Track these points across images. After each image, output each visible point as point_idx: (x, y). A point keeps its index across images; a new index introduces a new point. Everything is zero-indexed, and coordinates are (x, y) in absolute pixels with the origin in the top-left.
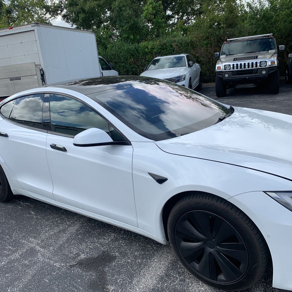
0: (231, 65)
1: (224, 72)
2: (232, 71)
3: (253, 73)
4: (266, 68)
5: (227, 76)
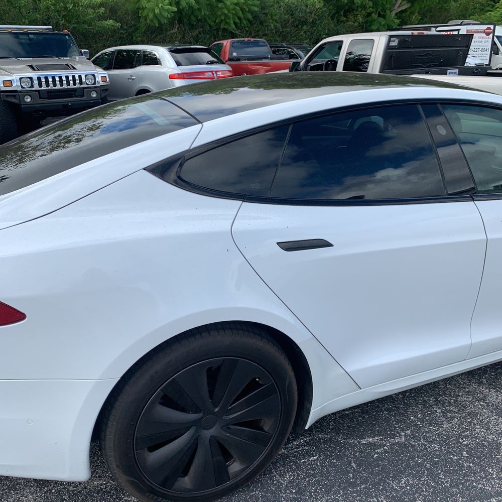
0: (34, 79)
1: (21, 92)
2: (38, 91)
3: (77, 96)
4: (95, 87)
5: (28, 99)
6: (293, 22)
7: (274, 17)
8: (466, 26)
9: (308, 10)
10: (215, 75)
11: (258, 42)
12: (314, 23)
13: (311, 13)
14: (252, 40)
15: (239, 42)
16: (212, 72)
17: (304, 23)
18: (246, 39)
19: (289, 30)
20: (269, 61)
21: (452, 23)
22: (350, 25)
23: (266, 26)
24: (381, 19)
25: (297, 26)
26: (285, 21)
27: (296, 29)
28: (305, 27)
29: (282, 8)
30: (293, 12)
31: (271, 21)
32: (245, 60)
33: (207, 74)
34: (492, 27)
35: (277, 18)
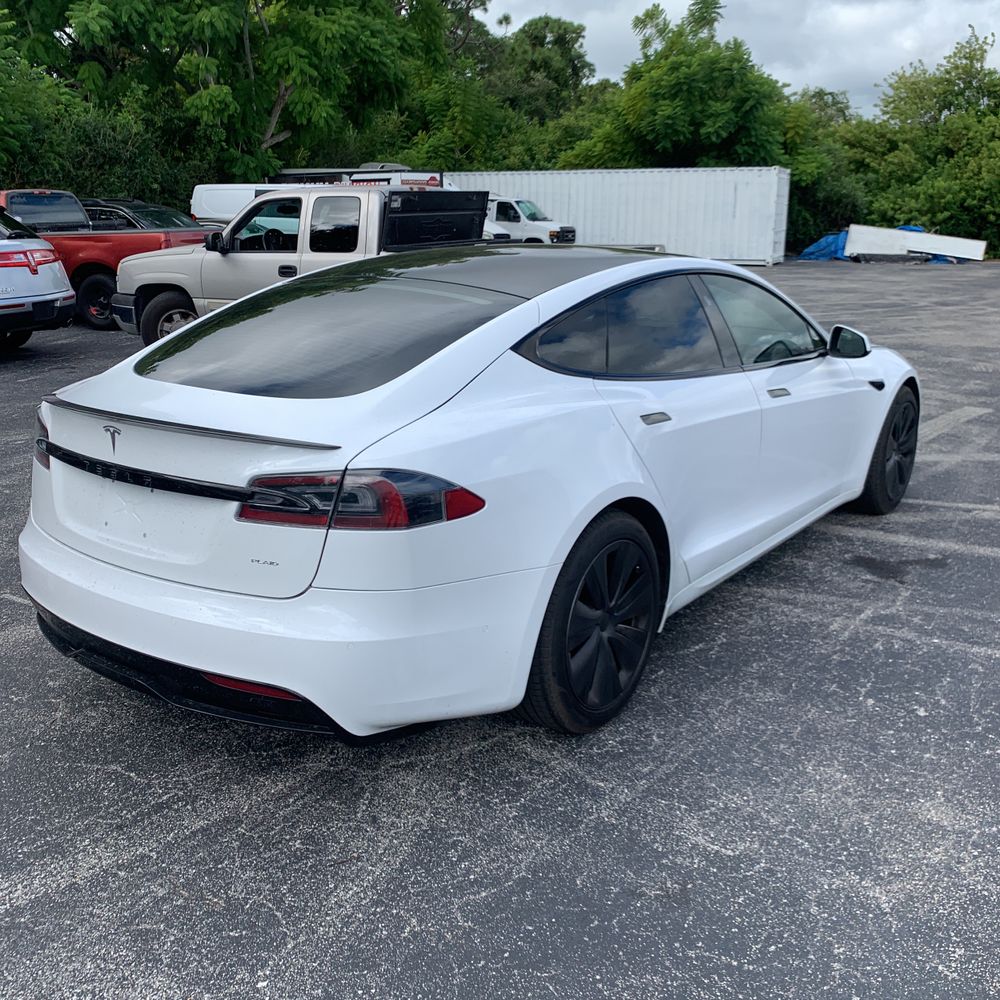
6: (94, 158)
7: (58, 149)
8: (399, 174)
9: (119, 138)
10: (30, 258)
11: (59, 197)
12: (131, 163)
13: (125, 142)
14: (48, 192)
15: (22, 195)
16: (25, 253)
17: (114, 160)
18: (36, 191)
19: (87, 173)
20: (91, 232)
21: (368, 167)
22: (195, 165)
23: (42, 164)
24: (247, 157)
25: (101, 167)
26: (78, 156)
27: (100, 172)
28: (118, 169)
29: (69, 132)
30: (90, 138)
31: (52, 155)
32: (47, 229)
33: (16, 256)
34: (437, 176)
35: (62, 149)
